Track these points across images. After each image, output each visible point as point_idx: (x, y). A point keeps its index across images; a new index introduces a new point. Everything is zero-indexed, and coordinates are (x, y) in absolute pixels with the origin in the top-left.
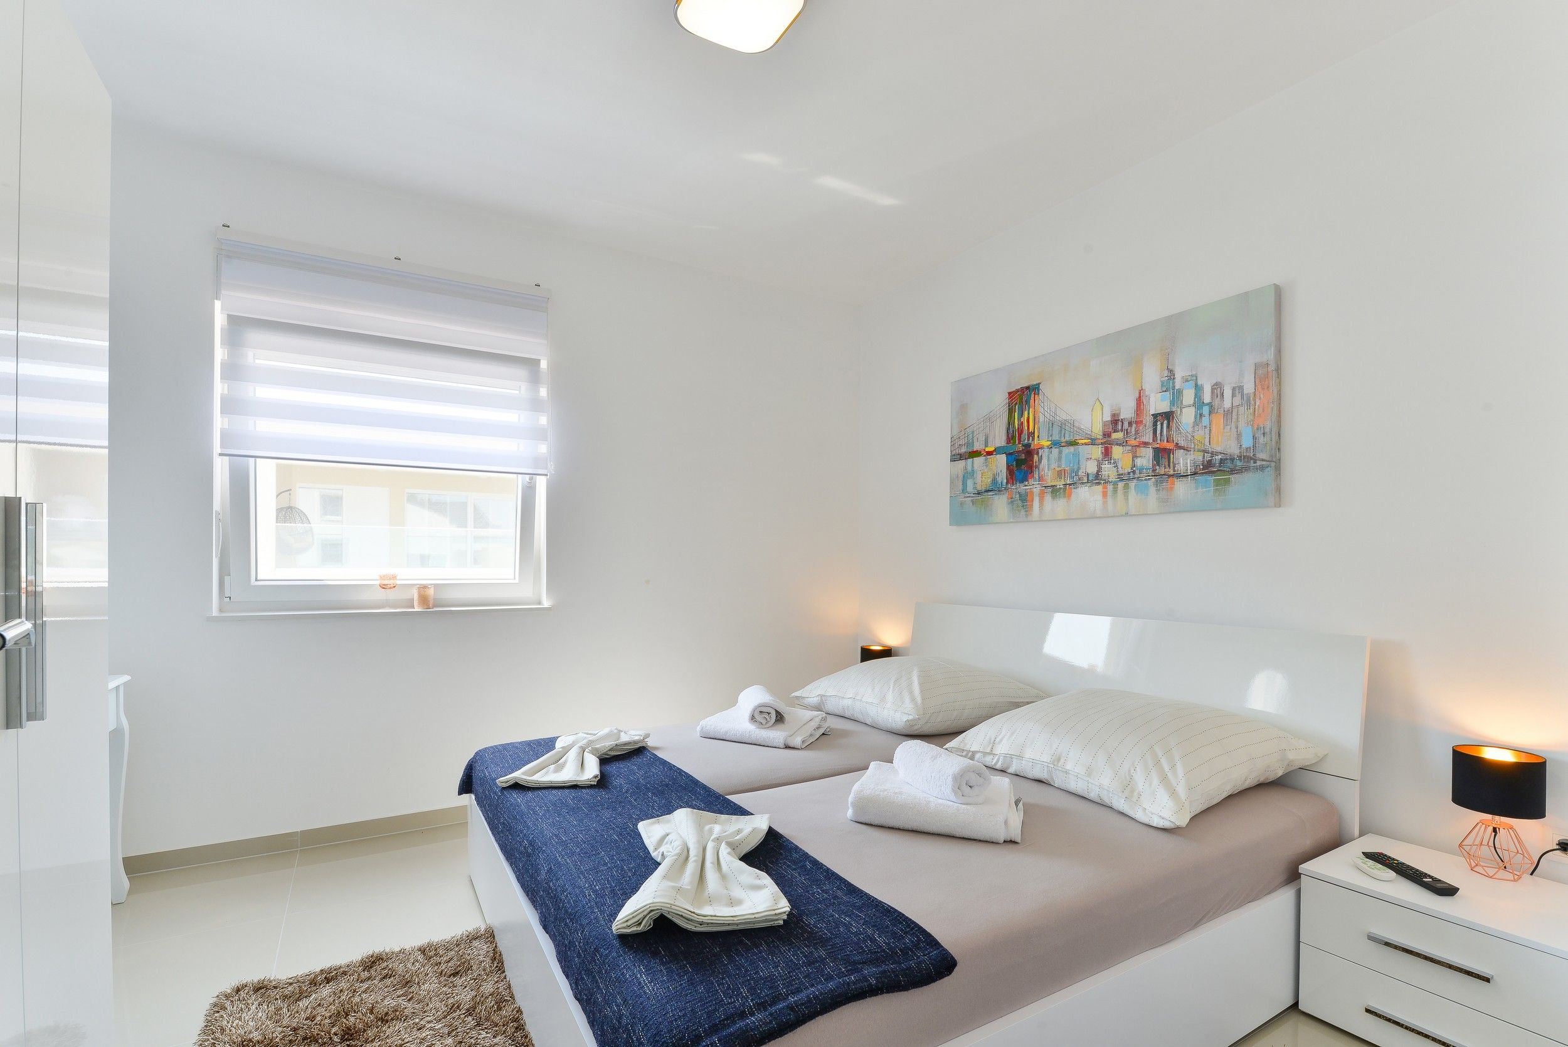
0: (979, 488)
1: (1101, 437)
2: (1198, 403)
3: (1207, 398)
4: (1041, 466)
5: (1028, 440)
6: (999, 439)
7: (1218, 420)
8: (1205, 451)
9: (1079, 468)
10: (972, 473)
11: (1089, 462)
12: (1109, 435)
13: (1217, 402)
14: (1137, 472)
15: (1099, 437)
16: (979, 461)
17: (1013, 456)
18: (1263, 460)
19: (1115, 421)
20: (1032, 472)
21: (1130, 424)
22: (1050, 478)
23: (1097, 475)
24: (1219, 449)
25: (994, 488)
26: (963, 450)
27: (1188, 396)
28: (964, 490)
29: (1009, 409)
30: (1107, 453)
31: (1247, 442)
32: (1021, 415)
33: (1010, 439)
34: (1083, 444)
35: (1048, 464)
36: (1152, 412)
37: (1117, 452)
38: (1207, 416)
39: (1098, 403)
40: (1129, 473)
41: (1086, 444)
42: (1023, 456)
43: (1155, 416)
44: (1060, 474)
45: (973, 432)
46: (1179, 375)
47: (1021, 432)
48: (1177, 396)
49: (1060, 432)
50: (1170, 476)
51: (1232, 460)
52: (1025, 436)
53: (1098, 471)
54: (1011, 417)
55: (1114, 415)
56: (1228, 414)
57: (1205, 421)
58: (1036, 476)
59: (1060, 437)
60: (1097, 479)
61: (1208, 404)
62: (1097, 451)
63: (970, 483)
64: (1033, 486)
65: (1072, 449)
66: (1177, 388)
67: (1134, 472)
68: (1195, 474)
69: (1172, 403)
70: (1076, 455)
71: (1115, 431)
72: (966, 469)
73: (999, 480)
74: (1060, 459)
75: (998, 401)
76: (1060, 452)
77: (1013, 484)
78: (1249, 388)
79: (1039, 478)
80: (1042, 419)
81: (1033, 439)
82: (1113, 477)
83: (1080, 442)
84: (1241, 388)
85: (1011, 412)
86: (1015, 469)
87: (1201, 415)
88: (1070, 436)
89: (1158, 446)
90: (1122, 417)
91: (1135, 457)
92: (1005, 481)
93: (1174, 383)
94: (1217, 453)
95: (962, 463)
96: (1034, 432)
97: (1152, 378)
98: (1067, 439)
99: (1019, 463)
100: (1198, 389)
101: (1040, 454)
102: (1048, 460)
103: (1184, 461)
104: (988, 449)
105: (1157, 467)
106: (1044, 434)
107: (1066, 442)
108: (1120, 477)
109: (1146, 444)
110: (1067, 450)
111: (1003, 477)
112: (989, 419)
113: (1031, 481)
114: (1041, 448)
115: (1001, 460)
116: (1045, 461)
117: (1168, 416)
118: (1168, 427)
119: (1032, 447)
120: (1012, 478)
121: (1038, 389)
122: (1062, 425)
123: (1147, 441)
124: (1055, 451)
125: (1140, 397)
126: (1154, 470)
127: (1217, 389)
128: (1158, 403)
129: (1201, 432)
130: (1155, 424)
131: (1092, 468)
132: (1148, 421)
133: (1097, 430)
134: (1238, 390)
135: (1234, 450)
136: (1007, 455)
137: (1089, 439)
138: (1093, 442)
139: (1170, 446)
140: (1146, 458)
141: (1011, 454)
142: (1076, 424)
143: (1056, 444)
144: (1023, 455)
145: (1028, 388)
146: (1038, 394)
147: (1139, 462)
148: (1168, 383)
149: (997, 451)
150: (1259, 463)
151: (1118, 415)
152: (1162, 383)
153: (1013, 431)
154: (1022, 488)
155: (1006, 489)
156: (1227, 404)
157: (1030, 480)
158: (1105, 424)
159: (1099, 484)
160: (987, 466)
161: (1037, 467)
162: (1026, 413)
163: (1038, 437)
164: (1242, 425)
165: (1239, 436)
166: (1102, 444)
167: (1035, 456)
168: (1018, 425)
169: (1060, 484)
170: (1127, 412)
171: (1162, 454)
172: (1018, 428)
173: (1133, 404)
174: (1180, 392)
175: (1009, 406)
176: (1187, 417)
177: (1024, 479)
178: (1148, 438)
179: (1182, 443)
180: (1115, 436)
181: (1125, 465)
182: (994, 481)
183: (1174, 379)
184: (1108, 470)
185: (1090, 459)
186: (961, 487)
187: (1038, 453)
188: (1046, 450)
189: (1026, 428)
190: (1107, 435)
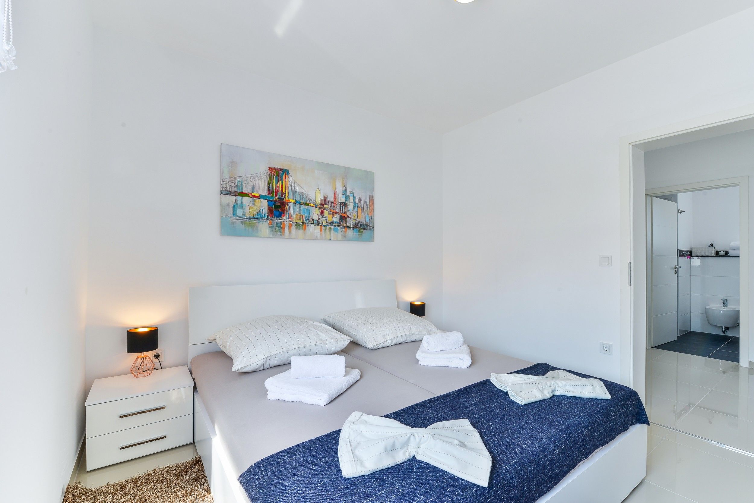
0: (247, 215)
1: (319, 205)
2: (354, 203)
3: (357, 202)
4: (290, 211)
5: (282, 196)
6: (263, 190)
7: (360, 210)
8: (356, 220)
9: (309, 217)
10: (242, 206)
11: (314, 215)
12: (323, 205)
13: (359, 204)
14: (334, 223)
15: (318, 205)
16: (246, 200)
17: (272, 203)
18: (371, 227)
19: (325, 200)
20: (284, 213)
21: (331, 203)
22: (294, 218)
23: (318, 221)
24: (360, 220)
25: (259, 217)
26: (234, 190)
27: (351, 199)
28: (235, 214)
29: (270, 177)
30: (322, 212)
31: (367, 220)
32: (277, 182)
33: (270, 192)
34: (311, 206)
35: (293, 211)
36: (339, 201)
37: (326, 213)
38: (357, 208)
39: (318, 190)
40: (331, 223)
41: (313, 206)
42: (279, 204)
43: (340, 203)
44: (300, 217)
45: (242, 181)
46: (349, 190)
47: (277, 191)
48: (348, 198)
49: (300, 197)
50: (345, 227)
51: (364, 225)
52: (280, 194)
53: (318, 220)
54: (271, 181)
55: (325, 197)
56: (363, 209)
57: (356, 209)
58: (287, 215)
59: (300, 200)
60: (318, 223)
61: (357, 204)
62: (318, 211)
63: (240, 212)
64: (285, 220)
65: (306, 207)
66: (348, 194)
67: (333, 223)
68: (353, 227)
69: (346, 200)
70: (308, 210)
71: (326, 204)
72: (236, 201)
73: (263, 213)
74: (300, 210)
75: (263, 170)
76: (300, 207)
77: (272, 217)
78: (368, 203)
79: (289, 217)
80: (290, 188)
81: (285, 197)
82: (324, 224)
83: (310, 205)
84: (366, 202)
85: (271, 178)
86: (273, 209)
87: (355, 207)
88: (305, 200)
89: (341, 214)
90: (328, 199)
91: (333, 217)
92: (267, 215)
93: (347, 193)
94: (360, 222)
95: (233, 198)
96: (285, 193)
97: (339, 189)
98: (304, 201)
99: (276, 207)
100: (354, 198)
101: (289, 205)
102: (294, 209)
103: (350, 222)
104: (253, 194)
105: (341, 223)
106: (291, 195)
107: (303, 203)
108: (328, 224)
109: (337, 213)
110: (303, 207)
111: (265, 212)
112: (255, 177)
113: (284, 218)
114: (290, 203)
115: (264, 204)
116: (291, 210)
117: (345, 204)
118: (345, 208)
119: (284, 200)
120: (272, 214)
121: (288, 173)
122: (301, 195)
123: (338, 212)
124: (297, 206)
125: (335, 193)
126: (340, 224)
127: (360, 199)
128: (341, 198)
129: (355, 213)
130: (340, 206)
131: (315, 218)
132: (338, 204)
133: (318, 202)
134: (365, 202)
135: (364, 222)
136: (269, 201)
137: (314, 204)
138: (316, 206)
139: (345, 216)
140: (337, 219)
141: (271, 201)
142: (308, 196)
143: (297, 202)
144: (279, 203)
145: (281, 169)
146: (288, 175)
147: (335, 219)
148: (345, 192)
149: (261, 197)
150: (370, 227)
151: (327, 198)
152: (343, 191)
153: (272, 189)
154: (278, 220)
155: (267, 219)
156: (362, 206)
157: (283, 217)
158: (321, 200)
159: (319, 225)
160: (253, 204)
161: (287, 211)
162: (280, 182)
163: (288, 196)
164: (366, 214)
165: (365, 217)
166: (320, 208)
167: (286, 206)
168: (275, 187)
169: (300, 222)
170: (330, 198)
171: (343, 218)
172: (276, 189)
173: (333, 195)
174: (349, 196)
175: (269, 174)
176: (351, 206)
177: (280, 216)
178: (338, 210)
179: (349, 216)
180: (325, 206)
181: (330, 219)
182: (259, 213)
183: (347, 191)
184: (322, 220)
185: (315, 214)
186: (232, 212)
187: (288, 205)
188: (293, 204)
189: (281, 190)
190: (322, 205)
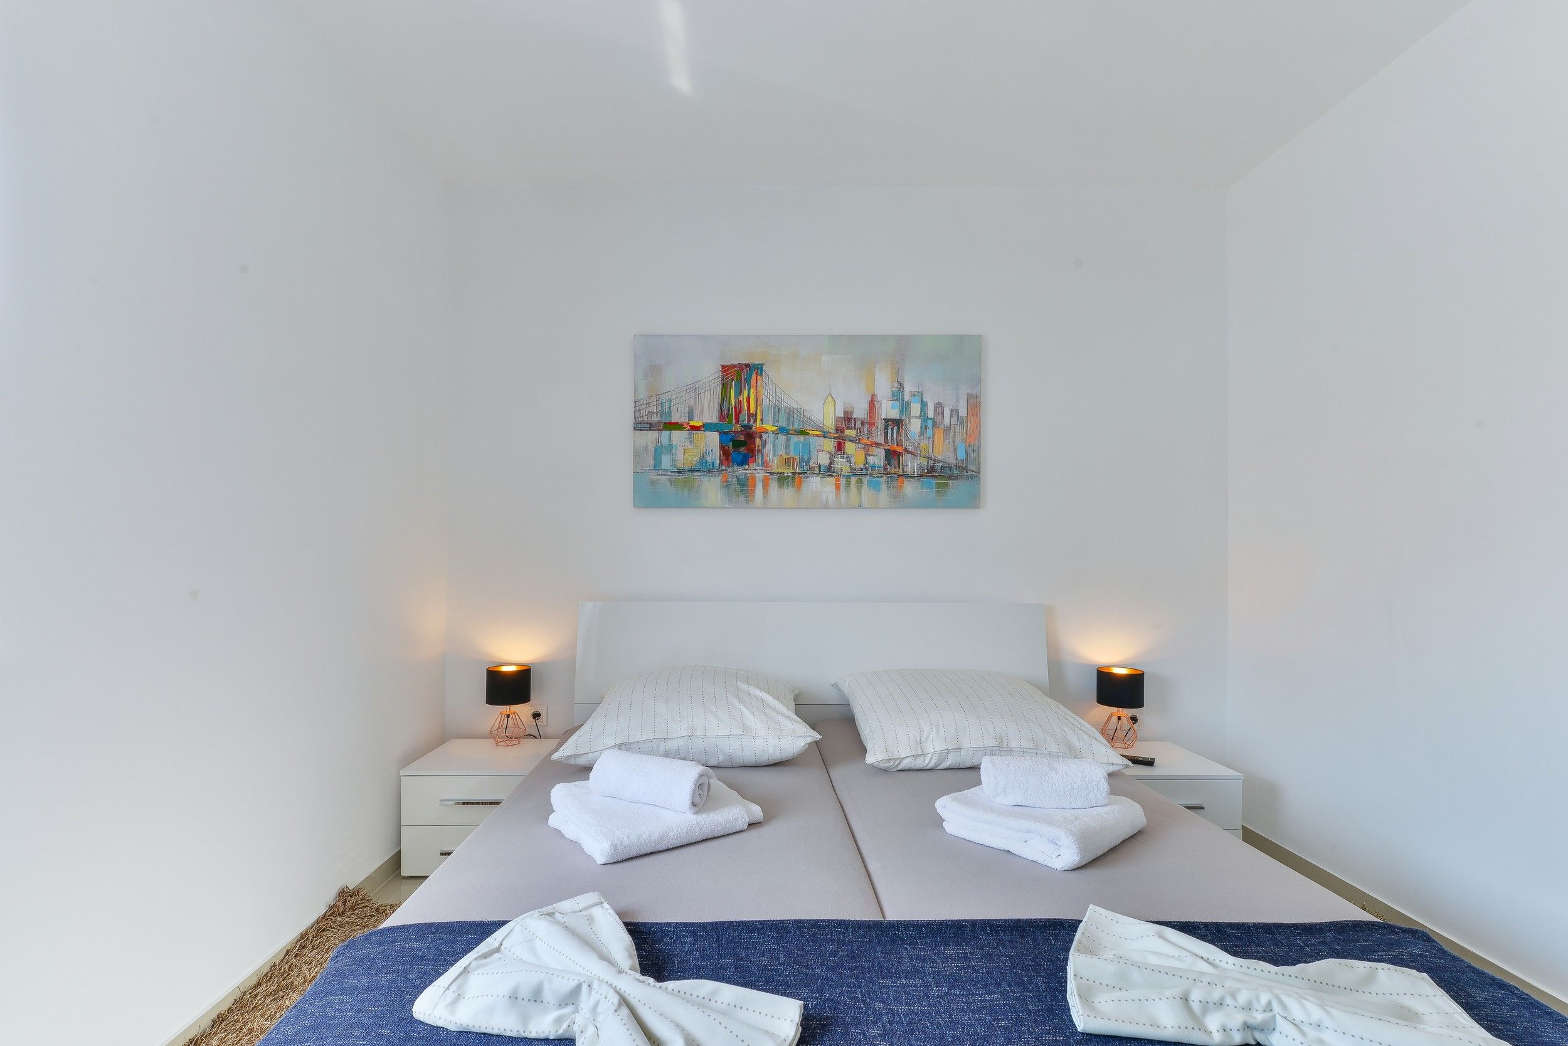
0: (680, 466)
1: (833, 432)
2: (924, 417)
3: (931, 414)
4: (765, 451)
5: (749, 421)
6: (709, 413)
7: (940, 435)
8: (929, 458)
9: (809, 459)
10: (670, 448)
11: (821, 455)
12: (842, 431)
13: (938, 419)
14: (870, 469)
15: (831, 431)
16: (678, 436)
17: (729, 437)
18: (973, 471)
19: (848, 418)
20: (753, 456)
21: (863, 424)
22: (776, 465)
23: (830, 468)
24: (940, 458)
25: (702, 468)
26: (655, 419)
27: (915, 409)
28: (657, 465)
29: (723, 384)
30: (840, 447)
31: (961, 455)
32: (739, 393)
33: (724, 416)
34: (814, 435)
35: (773, 450)
36: (884, 416)
37: (850, 448)
38: (931, 428)
39: (829, 397)
40: (862, 469)
41: (817, 436)
42: (742, 438)
43: (886, 421)
44: (788, 462)
45: (670, 401)
46: (908, 389)
47: (738, 412)
48: (905, 407)
49: (788, 419)
50: (899, 476)
51: (950, 468)
52: (744, 416)
53: (831, 464)
54: (726, 392)
55: (846, 413)
56: (947, 430)
57: (929, 432)
58: (759, 460)
59: (788, 425)
60: (829, 470)
61: (931, 419)
62: (830, 445)
63: (666, 461)
64: (755, 471)
65: (802, 438)
66: (906, 399)
67: (867, 469)
68: (921, 476)
69: (902, 412)
70: (807, 445)
71: (849, 428)
72: (659, 441)
73: (710, 459)
74: (787, 446)
75: (709, 372)
76: (788, 440)
77: (729, 466)
78: (963, 412)
79: (763, 463)
80: (765, 401)
81: (755, 421)
82: (846, 470)
83: (811, 432)
84: (957, 411)
85: (725, 387)
86: (731, 449)
87: (926, 427)
88: (799, 425)
89: (889, 448)
90: (855, 416)
91: (867, 454)
92: (718, 462)
93: (903, 395)
94: (939, 461)
95: (653, 435)
96: (756, 414)
97: (883, 387)
98: (796, 427)
99: (737, 444)
100: (924, 405)
101: (764, 439)
102: (774, 446)
103: (912, 464)
104: (692, 423)
105: (888, 467)
106: (769, 417)
107: (795, 431)
108: (853, 472)
109: (878, 445)
110: (795, 439)
111: (715, 456)
112: (695, 389)
113: (753, 466)
114: (766, 433)
115: (713, 440)
116: (769, 447)
117: (898, 423)
118: (898, 433)
119: (754, 429)
120: (727, 459)
121: (762, 370)
122: (791, 413)
123: (879, 442)
124: (782, 438)
125: (872, 401)
126: (885, 469)
127: (939, 407)
128: (888, 410)
129: (926, 442)
130: (886, 428)
131: (824, 460)
132: (880, 424)
133: (830, 424)
134: (954, 412)
135: (952, 461)
136: (720, 434)
137: (820, 431)
138: (825, 435)
139: (899, 449)
140: (877, 458)
141: (726, 433)
142: (807, 414)
143: (781, 430)
144: (742, 436)
145: (748, 366)
146: (761, 375)
147: (871, 460)
148: (898, 394)
149: (707, 427)
150: (970, 473)
151: (851, 413)
152: (893, 393)
153: (729, 408)
154: (741, 471)
155: (718, 470)
156: (947, 421)
157: (751, 465)
158: (837, 420)
159: (831, 476)
160: (691, 442)
161: (759, 451)
162: (745, 393)
163: (762, 420)
164: (958, 440)
165: (955, 449)
166: (834, 438)
167: (758, 440)
168: (735, 403)
169: (788, 472)
170: (860, 412)
171: (892, 456)
172: (735, 407)
173: (866, 406)
174: (908, 404)
175: (723, 380)
176: (914, 426)
177: (743, 462)
178: (880, 439)
179: (910, 448)
180: (847, 432)
181: (858, 459)
182: (703, 459)
183: (903, 391)
184: (840, 463)
185: (822, 452)
186: (652, 462)
187: (761, 437)
188: (772, 436)
189: (746, 408)
190: (839, 430)
